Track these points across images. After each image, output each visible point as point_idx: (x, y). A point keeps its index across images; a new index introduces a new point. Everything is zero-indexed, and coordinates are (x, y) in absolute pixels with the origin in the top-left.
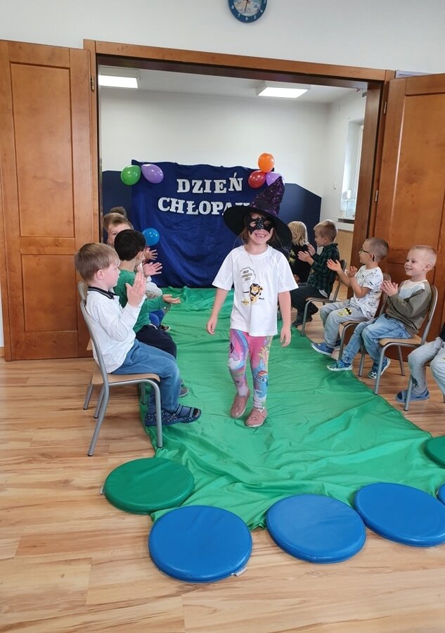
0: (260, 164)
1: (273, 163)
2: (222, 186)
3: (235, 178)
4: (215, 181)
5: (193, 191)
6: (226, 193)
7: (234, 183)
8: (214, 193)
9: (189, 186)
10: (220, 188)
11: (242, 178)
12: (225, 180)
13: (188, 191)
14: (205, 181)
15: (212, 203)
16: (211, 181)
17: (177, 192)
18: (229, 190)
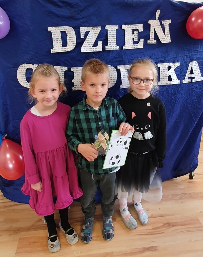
2: (137, 36)
3: (158, 20)
4: (124, 27)
5: (82, 48)
6: (143, 47)
7: (156, 30)
8: (123, 49)
9: (75, 40)
10: (133, 38)
11: (170, 20)
12: (141, 26)
13: (73, 48)
14: (106, 27)
15: (119, 67)
16: (118, 27)
17: (52, 52)
18: (148, 43)
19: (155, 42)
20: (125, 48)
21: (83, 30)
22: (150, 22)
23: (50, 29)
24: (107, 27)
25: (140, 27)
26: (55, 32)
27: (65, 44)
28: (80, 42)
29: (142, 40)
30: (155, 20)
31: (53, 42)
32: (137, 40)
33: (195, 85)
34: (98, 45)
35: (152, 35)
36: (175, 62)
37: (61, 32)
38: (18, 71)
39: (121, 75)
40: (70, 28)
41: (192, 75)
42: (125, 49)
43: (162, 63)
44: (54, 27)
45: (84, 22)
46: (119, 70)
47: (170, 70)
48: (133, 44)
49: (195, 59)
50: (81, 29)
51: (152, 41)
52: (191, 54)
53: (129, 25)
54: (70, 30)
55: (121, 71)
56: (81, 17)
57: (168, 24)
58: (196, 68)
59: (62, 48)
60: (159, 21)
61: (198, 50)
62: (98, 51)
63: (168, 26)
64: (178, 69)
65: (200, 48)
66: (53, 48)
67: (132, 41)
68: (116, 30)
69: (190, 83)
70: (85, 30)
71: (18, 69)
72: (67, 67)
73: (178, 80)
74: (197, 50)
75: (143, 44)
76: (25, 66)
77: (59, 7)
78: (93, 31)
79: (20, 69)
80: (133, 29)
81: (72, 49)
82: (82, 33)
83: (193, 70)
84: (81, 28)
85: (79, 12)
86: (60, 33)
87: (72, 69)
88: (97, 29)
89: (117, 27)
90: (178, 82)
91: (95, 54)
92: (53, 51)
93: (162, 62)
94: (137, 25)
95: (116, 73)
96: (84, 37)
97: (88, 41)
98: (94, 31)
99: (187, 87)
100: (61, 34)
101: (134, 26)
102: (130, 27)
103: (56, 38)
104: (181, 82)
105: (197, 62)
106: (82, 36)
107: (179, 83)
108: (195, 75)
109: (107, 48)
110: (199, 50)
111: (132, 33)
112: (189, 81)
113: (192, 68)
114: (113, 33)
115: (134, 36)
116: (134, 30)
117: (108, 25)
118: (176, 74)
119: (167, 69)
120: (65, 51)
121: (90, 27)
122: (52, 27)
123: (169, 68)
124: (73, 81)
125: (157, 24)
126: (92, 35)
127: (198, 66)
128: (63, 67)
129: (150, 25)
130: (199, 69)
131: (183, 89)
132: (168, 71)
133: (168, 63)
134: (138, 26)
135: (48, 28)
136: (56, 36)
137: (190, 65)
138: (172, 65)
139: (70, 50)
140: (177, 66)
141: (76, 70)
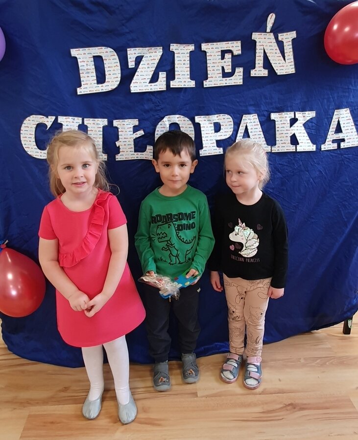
2: (230, 64)
3: (271, 32)
4: (204, 47)
5: (131, 85)
6: (242, 83)
7: (266, 51)
8: (205, 86)
9: (120, 71)
10: (223, 68)
11: (295, 32)
12: (239, 43)
13: (116, 86)
14: (171, 48)
15: (198, 119)
16: (193, 47)
17: (79, 93)
18: (252, 75)
19: (264, 73)
20: (207, 84)
21: (132, 54)
22: (255, 36)
23: (74, 52)
24: (174, 47)
25: (236, 47)
26: (84, 56)
27: (101, 78)
28: (128, 75)
29: (239, 71)
30: (266, 32)
31: (81, 75)
32: (230, 71)
33: (346, 155)
34: (159, 80)
35: (259, 61)
36: (306, 111)
37: (94, 57)
38: (22, 128)
39: (202, 132)
40: (110, 49)
41: (340, 136)
42: (208, 86)
43: (279, 112)
44: (81, 49)
45: (133, 40)
46: (199, 124)
47: (294, 126)
48: (223, 77)
49: (345, 104)
50: (129, 52)
51: (259, 71)
52: (336, 95)
53: (215, 44)
54: (109, 54)
55: (201, 126)
56: (127, 31)
57: (291, 39)
58: (348, 121)
59: (96, 85)
60: (272, 34)
61: (350, 87)
62: (159, 90)
63: (291, 43)
64: (310, 124)
65: (353, 84)
66: (80, 86)
67: (221, 71)
68: (191, 52)
69: (335, 151)
70: (135, 54)
71: (23, 125)
72: (106, 120)
73: (311, 144)
74: (348, 88)
75: (242, 77)
76: (33, 119)
77: (90, 12)
78: (148, 55)
79: (26, 125)
80: (222, 51)
81: (114, 87)
82: (130, 58)
83: (342, 126)
84: (128, 49)
85: (124, 22)
86: (92, 59)
87: (116, 123)
88: (155, 52)
89: (191, 47)
90: (312, 148)
91: (154, 95)
92: (80, 91)
93: (280, 110)
94: (230, 42)
95: (193, 129)
96: (134, 67)
97: (142, 74)
98: (151, 54)
99: (331, 157)
100: (94, 61)
101: (225, 46)
102: (217, 46)
103: (85, 68)
104: (319, 148)
105: (348, 111)
106: (131, 65)
107: (315, 150)
108: (345, 135)
109: (174, 84)
110: (352, 88)
111: (220, 57)
112: (335, 146)
113: (339, 122)
114: (184, 58)
115: (225, 62)
116: (223, 53)
117: (175, 45)
118: (308, 133)
119: (289, 122)
120: (102, 91)
121: (145, 48)
122: (78, 49)
123: (293, 121)
124: (118, 144)
125: (269, 40)
126: (148, 62)
127: (351, 118)
128: (100, 120)
129: (255, 42)
130: (353, 124)
131: (322, 162)
132: (291, 126)
133: (291, 111)
134: (233, 45)
135: (71, 50)
136: (85, 65)
137: (334, 117)
138: (299, 115)
139: (110, 90)
140: (308, 118)
141: (122, 124)
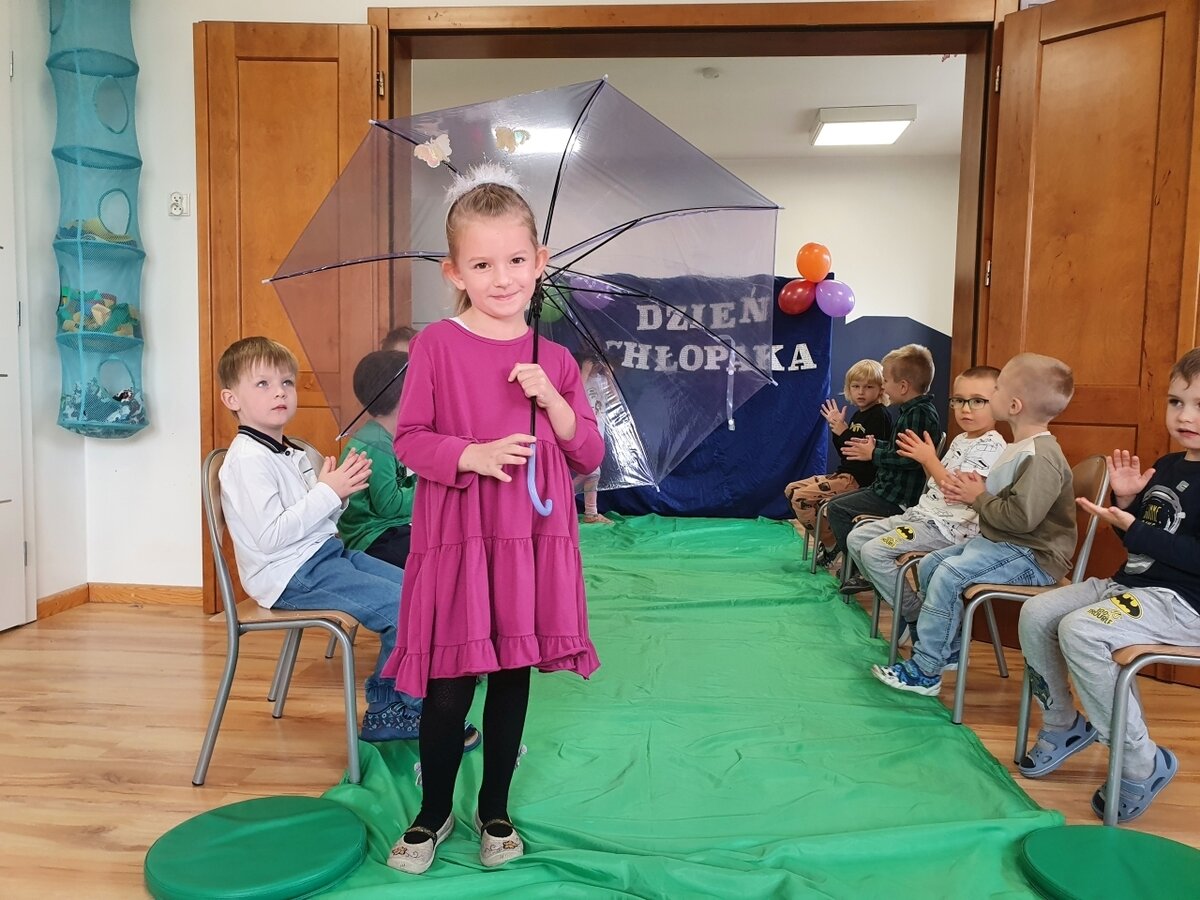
0: (800, 265)
1: (828, 264)
2: (727, 315)
5: (667, 326)
6: (734, 327)
7: (750, 308)
8: (710, 328)
9: (661, 319)
10: (723, 317)
12: (733, 304)
14: (692, 306)
15: (705, 348)
16: (705, 306)
17: (638, 329)
18: (740, 322)
19: (748, 321)
20: (712, 326)
22: (744, 299)
23: (638, 308)
26: (642, 310)
27: (650, 321)
28: (666, 320)
29: (733, 320)
30: (750, 298)
31: (640, 320)
32: (727, 319)
34: (684, 324)
35: (746, 314)
36: (777, 345)
39: (708, 356)
40: (657, 307)
41: (800, 361)
43: (757, 345)
45: (670, 302)
46: (706, 352)
48: (722, 323)
49: (803, 341)
51: (745, 320)
52: (797, 335)
53: (718, 304)
58: (806, 352)
59: (648, 325)
60: (754, 299)
62: (683, 329)
63: (765, 304)
64: (780, 353)
66: (639, 325)
67: (721, 320)
68: (703, 308)
69: (799, 372)
70: (671, 310)
72: (651, 346)
73: (781, 366)
74: (804, 330)
75: (734, 323)
80: (723, 308)
82: (668, 312)
83: (802, 355)
84: (667, 307)
86: (647, 311)
88: (683, 308)
91: (680, 332)
94: (727, 303)
96: (669, 316)
97: (674, 320)
98: (680, 310)
99: (797, 376)
101: (723, 305)
104: (787, 369)
105: (806, 346)
107: (783, 370)
108: (804, 362)
109: (692, 327)
111: (721, 311)
112: (799, 368)
113: (800, 352)
114: (699, 312)
115: (724, 314)
117: (694, 304)
118: (778, 359)
119: (766, 351)
120: (651, 329)
121: (676, 307)
122: (640, 306)
124: (656, 361)
125: (752, 302)
126: (678, 314)
127: (809, 351)
128: (647, 345)
129: (743, 303)
130: (809, 354)
132: (767, 354)
133: (767, 345)
136: (643, 315)
137: (796, 349)
138: (772, 347)
139: (656, 328)
140: (779, 349)
141: (660, 349)
